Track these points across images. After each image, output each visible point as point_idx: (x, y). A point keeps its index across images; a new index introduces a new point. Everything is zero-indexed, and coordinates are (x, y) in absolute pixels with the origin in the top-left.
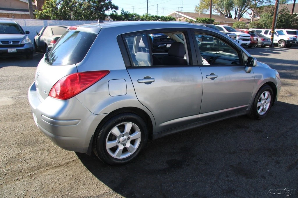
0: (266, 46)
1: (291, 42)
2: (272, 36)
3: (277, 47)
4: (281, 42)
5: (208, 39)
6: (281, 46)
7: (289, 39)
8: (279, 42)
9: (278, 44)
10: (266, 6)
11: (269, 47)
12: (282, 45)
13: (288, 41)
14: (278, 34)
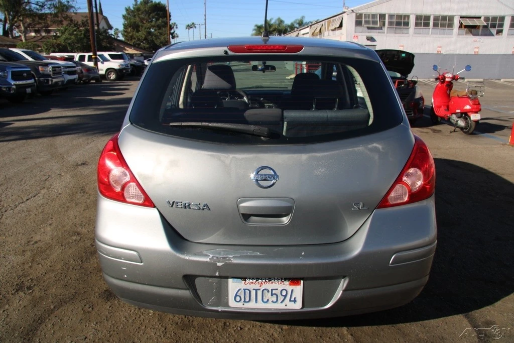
0: (92, 81)
1: (124, 71)
2: (96, 64)
3: (106, 81)
4: (110, 72)
5: (25, 75)
6: (112, 78)
7: (121, 67)
8: (107, 72)
9: (106, 74)
10: (51, 14)
11: (94, 81)
12: (113, 76)
13: (119, 70)
14: (101, 60)
